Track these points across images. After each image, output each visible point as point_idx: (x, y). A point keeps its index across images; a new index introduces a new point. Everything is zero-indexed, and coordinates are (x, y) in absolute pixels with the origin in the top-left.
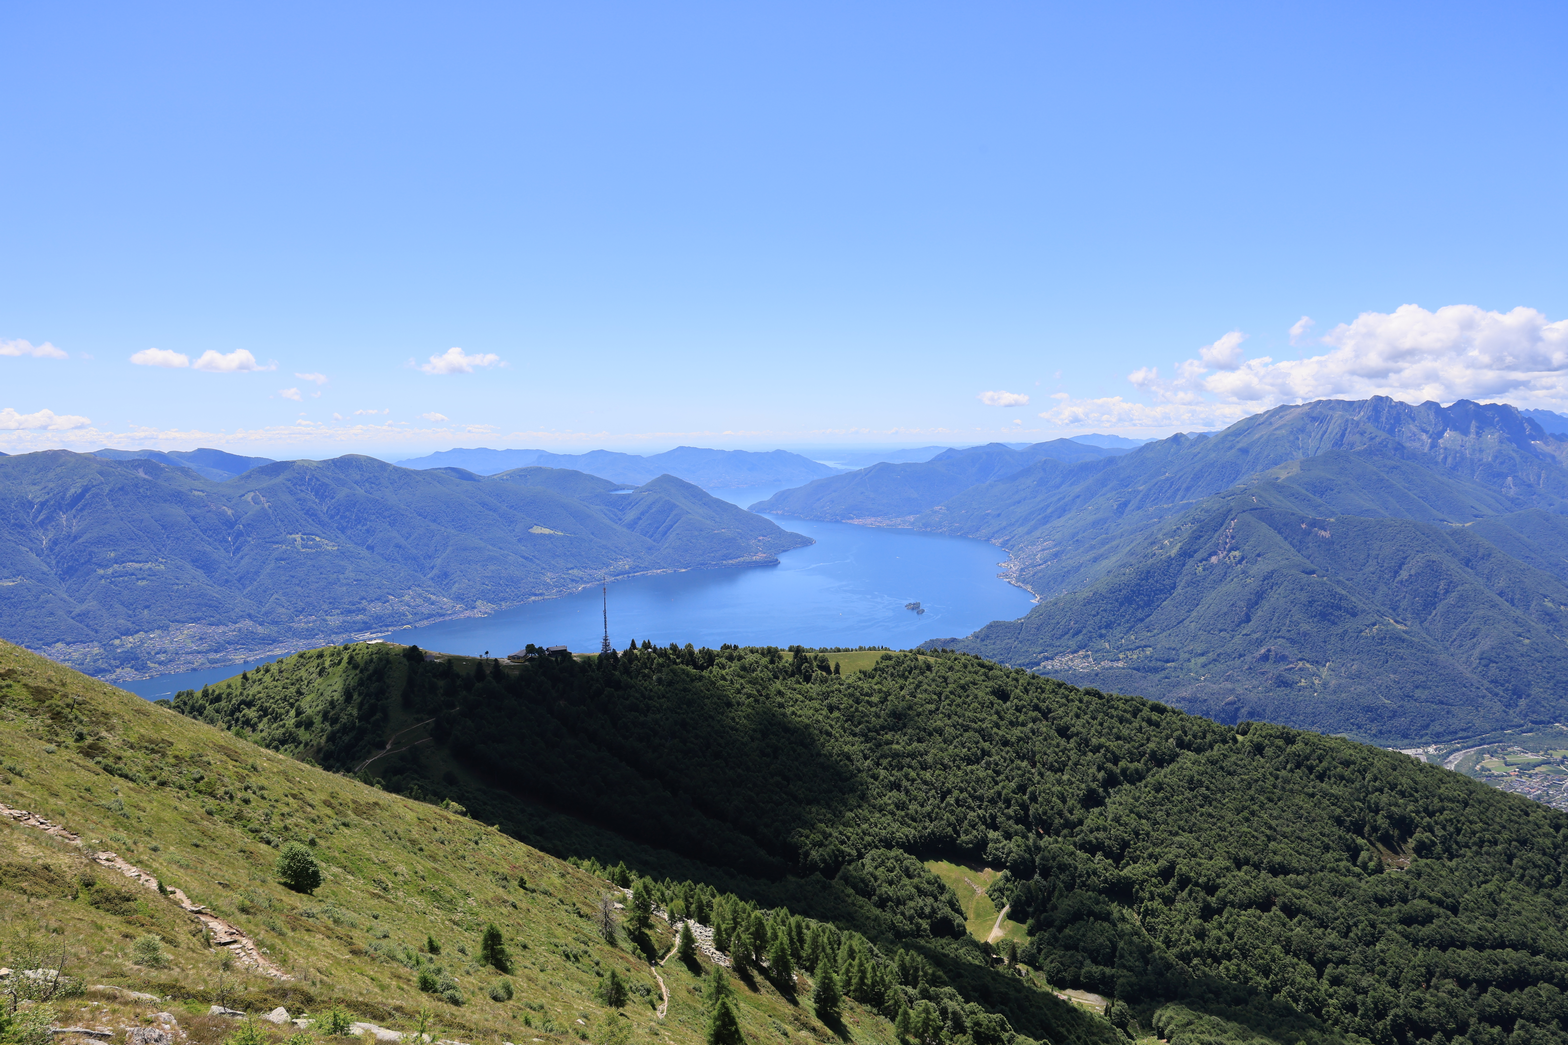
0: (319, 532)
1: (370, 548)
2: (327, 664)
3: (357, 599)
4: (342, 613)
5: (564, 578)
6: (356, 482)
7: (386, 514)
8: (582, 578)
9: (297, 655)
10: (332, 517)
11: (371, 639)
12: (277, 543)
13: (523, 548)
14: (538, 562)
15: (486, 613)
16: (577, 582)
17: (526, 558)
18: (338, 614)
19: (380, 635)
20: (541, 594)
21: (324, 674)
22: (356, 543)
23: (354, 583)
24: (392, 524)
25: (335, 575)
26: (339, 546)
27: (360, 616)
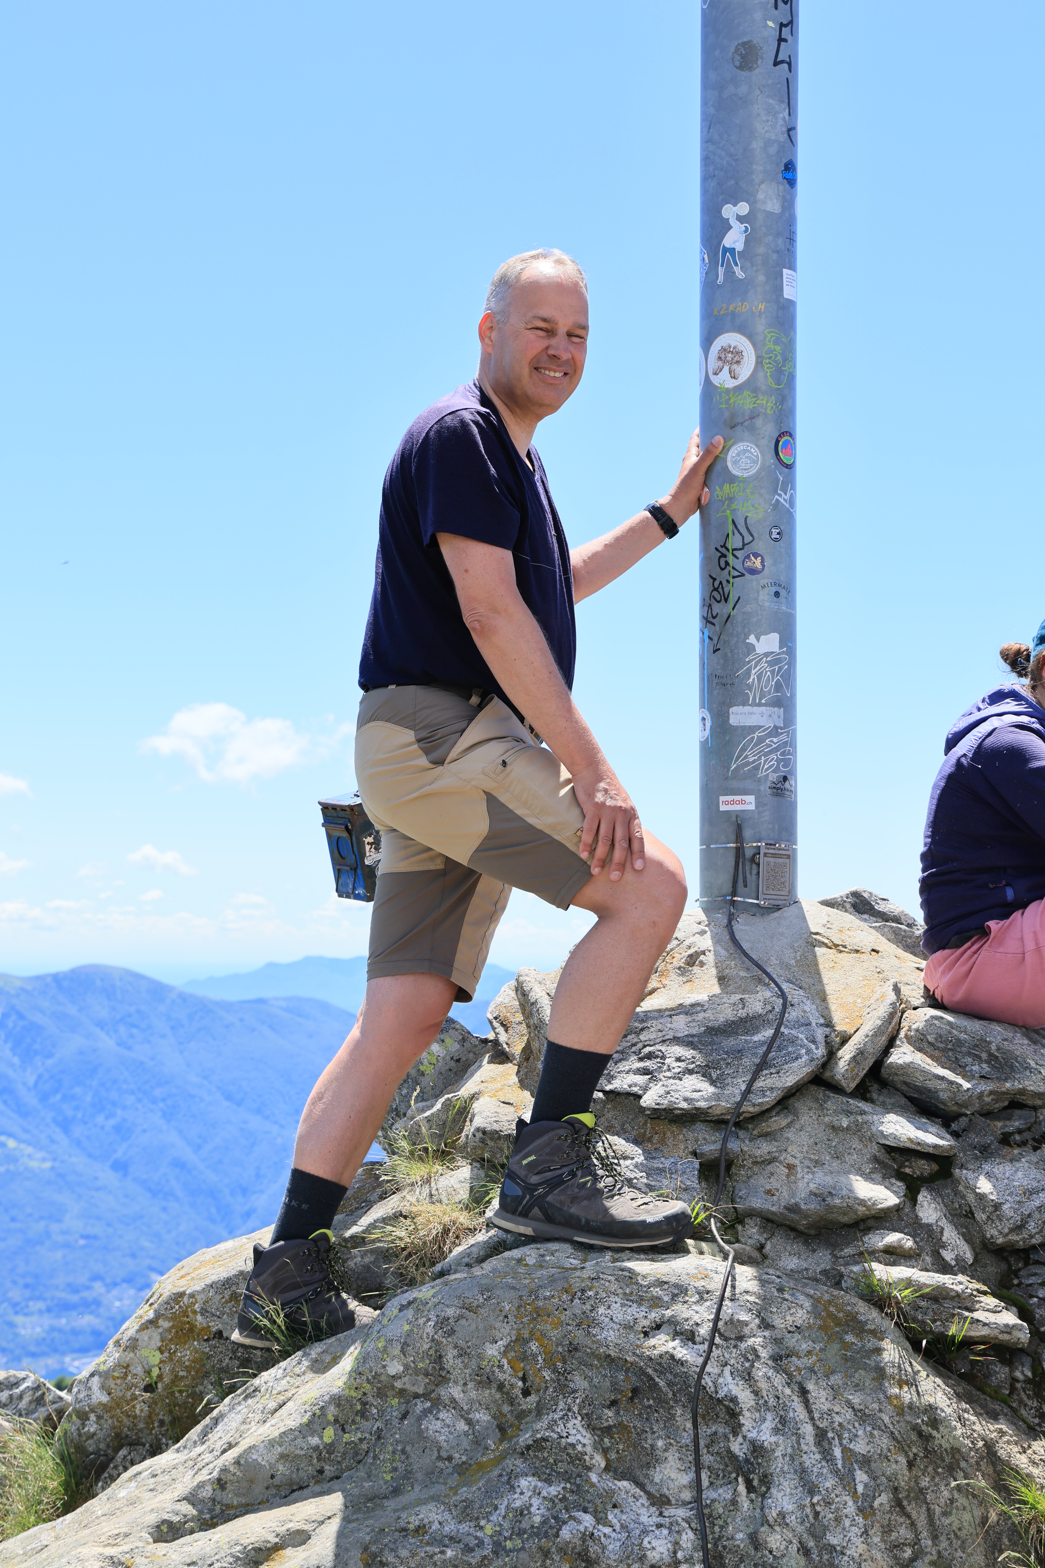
0: (15, 1129)
1: (121, 1167)
3: (83, 1279)
6: (101, 1024)
7: (158, 1092)
10: (45, 1097)
23: (82, 1242)
24: (168, 1116)
25: (42, 1224)
26: (55, 1160)
27: (88, 1319)
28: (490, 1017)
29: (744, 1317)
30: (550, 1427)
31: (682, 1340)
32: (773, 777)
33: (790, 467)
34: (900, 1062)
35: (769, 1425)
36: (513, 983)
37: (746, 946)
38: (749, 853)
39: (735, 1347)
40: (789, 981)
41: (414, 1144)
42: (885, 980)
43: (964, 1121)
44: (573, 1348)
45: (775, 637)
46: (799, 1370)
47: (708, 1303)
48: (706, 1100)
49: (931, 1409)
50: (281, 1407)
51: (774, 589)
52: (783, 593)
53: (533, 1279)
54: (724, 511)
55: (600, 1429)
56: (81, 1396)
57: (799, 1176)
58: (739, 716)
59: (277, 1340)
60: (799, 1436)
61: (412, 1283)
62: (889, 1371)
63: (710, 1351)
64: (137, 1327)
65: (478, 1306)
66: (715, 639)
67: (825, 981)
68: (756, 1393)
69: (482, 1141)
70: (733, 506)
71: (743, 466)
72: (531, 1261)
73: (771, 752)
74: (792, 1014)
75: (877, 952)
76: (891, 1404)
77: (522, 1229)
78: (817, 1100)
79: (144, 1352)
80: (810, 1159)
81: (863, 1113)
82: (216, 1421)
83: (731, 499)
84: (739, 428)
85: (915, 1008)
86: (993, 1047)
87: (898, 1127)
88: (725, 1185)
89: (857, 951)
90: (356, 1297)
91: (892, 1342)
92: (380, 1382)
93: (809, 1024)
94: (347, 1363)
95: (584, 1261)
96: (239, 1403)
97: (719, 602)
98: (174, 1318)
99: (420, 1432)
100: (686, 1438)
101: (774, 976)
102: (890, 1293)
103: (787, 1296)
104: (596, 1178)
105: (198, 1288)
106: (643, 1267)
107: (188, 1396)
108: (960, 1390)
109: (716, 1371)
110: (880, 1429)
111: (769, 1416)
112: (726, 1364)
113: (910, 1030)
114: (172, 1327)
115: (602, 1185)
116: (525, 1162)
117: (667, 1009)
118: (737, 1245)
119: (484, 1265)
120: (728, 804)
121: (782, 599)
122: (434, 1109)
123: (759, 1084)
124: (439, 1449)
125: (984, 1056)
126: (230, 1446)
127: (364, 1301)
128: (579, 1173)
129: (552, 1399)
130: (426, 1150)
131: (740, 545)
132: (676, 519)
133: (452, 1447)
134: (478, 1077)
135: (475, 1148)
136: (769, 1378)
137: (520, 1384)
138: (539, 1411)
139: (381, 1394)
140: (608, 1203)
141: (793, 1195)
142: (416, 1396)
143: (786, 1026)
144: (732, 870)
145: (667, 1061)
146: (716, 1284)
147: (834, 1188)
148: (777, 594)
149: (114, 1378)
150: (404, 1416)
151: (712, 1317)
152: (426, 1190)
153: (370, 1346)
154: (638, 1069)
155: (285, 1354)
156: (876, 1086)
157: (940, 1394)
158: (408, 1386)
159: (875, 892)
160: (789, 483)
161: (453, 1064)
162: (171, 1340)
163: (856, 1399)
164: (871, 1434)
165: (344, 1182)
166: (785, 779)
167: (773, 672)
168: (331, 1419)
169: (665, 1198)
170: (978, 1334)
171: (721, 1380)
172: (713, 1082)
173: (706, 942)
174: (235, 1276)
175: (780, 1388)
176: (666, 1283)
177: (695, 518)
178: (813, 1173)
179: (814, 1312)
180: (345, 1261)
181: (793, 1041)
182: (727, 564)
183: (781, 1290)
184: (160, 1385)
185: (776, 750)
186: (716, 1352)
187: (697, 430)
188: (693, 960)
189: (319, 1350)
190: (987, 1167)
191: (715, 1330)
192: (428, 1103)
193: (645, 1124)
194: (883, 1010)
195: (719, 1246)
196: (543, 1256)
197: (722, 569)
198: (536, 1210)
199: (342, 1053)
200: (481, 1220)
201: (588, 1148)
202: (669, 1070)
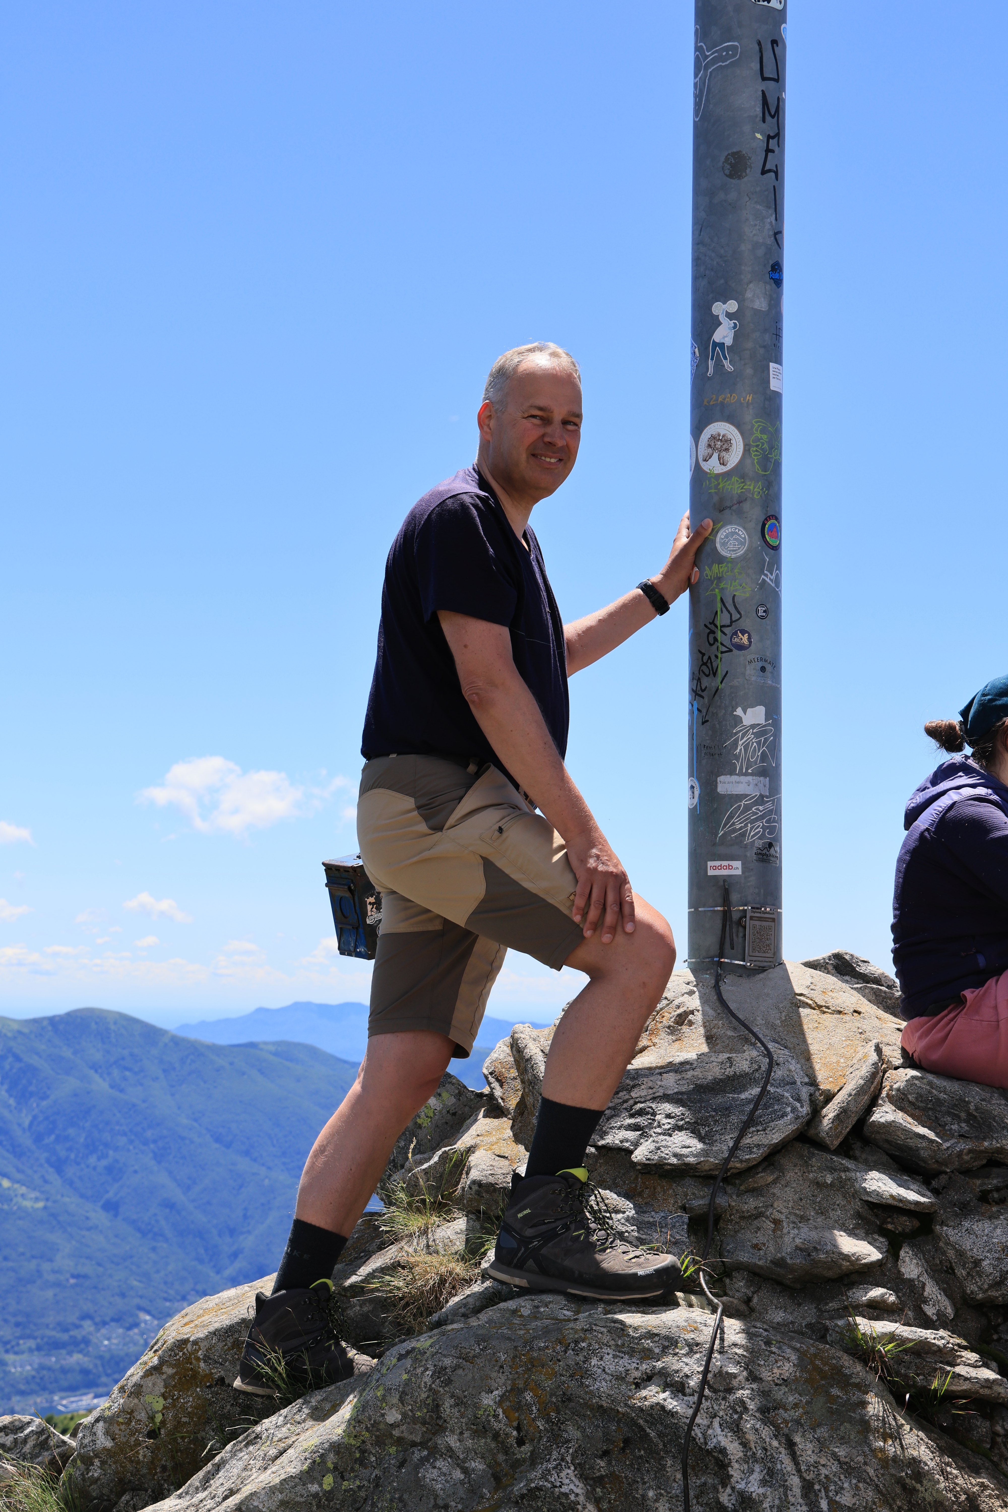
0: (10, 1169)
1: (112, 1207)
3: (73, 1318)
6: (95, 1067)
7: (149, 1134)
10: (39, 1138)
22: (82, 1196)
23: (72, 1281)
24: (159, 1157)
25: (34, 1262)
26: (47, 1200)
27: (77, 1357)
28: (486, 1072)
29: (732, 1369)
30: (544, 1477)
31: (672, 1392)
32: (759, 843)
33: (776, 548)
34: (882, 1120)
35: (756, 1476)
36: (508, 1039)
37: (732, 1006)
38: (735, 917)
39: (724, 1399)
40: (775, 1041)
41: (412, 1196)
42: (867, 1041)
43: (944, 1179)
44: (567, 1399)
45: (761, 710)
46: (786, 1422)
47: (698, 1356)
48: (695, 1156)
49: (915, 1462)
50: (281, 1453)
51: (760, 664)
52: (769, 668)
53: (528, 1330)
54: (713, 590)
55: (593, 1479)
56: (86, 1441)
57: (785, 1231)
58: (727, 785)
59: (278, 1387)
60: (786, 1488)
61: (410, 1333)
62: (874, 1424)
63: (700, 1402)
64: (141, 1374)
65: (474, 1356)
66: (704, 711)
67: (809, 1041)
68: (745, 1445)
69: (478, 1193)
70: (722, 585)
71: (731, 547)
72: (526, 1312)
73: (756, 820)
74: (778, 1073)
75: (859, 1013)
76: (876, 1457)
77: (517, 1281)
78: (801, 1157)
79: (148, 1399)
80: (795, 1214)
81: (847, 1170)
82: (218, 1468)
83: (719, 579)
84: (727, 511)
85: (896, 1068)
86: (972, 1107)
87: (880, 1184)
88: (713, 1239)
89: (840, 1012)
90: (355, 1346)
91: (876, 1395)
92: (378, 1430)
93: (794, 1083)
94: (346, 1412)
95: (577, 1312)
96: (241, 1450)
97: (707, 676)
98: (177, 1365)
99: (418, 1480)
100: (676, 1489)
101: (761, 1036)
102: (874, 1347)
103: (774, 1349)
104: (589, 1232)
105: (201, 1335)
106: (632, 1319)
107: (190, 1442)
108: (942, 1443)
109: (706, 1422)
110: (865, 1482)
111: (757, 1468)
112: (715, 1416)
113: (891, 1089)
114: (176, 1374)
115: (595, 1238)
116: (520, 1215)
117: (657, 1067)
118: (724, 1298)
119: (480, 1316)
120: (716, 869)
121: (768, 673)
122: (432, 1162)
123: (747, 1140)
124: (436, 1497)
125: (963, 1115)
126: (232, 1493)
127: (362, 1350)
128: (573, 1227)
129: (546, 1448)
130: (423, 1201)
131: (728, 622)
132: (667, 597)
133: (448, 1496)
134: (473, 1130)
135: (471, 1200)
136: (757, 1430)
137: (515, 1433)
138: (534, 1460)
139: (380, 1442)
140: (598, 1257)
141: (779, 1249)
142: (414, 1444)
143: (772, 1085)
144: (719, 932)
145: (658, 1117)
146: (705, 1335)
147: (819, 1243)
148: (763, 669)
149: (119, 1423)
150: (402, 1465)
151: (702, 1369)
152: (423, 1242)
153: (368, 1395)
154: (629, 1125)
155: (286, 1402)
156: (859, 1144)
157: (923, 1448)
158: (405, 1435)
159: (856, 954)
160: (775, 563)
161: (449, 1117)
162: (175, 1386)
163: (841, 1452)
164: (857, 1488)
165: (344, 1232)
166: (770, 845)
167: (759, 743)
168: (330, 1465)
169: (656, 1251)
170: (959, 1388)
171: (710, 1432)
172: (701, 1139)
173: (694, 1002)
174: (238, 1323)
175: (768, 1440)
176: (657, 1335)
177: (685, 597)
178: (799, 1228)
179: (801, 1365)
180: (344, 1310)
181: (779, 1099)
182: (716, 640)
183: (768, 1343)
184: (163, 1431)
185: (762, 817)
186: (705, 1404)
187: (687, 513)
188: (683, 1019)
189: (319, 1398)
190: (966, 1224)
191: (704, 1382)
192: (426, 1156)
193: (636, 1178)
194: (865, 1070)
195: (708, 1298)
196: (537, 1307)
197: (711, 645)
198: (531, 1263)
199: (343, 1107)
200: (477, 1271)
201: (581, 1202)
202: (659, 1126)
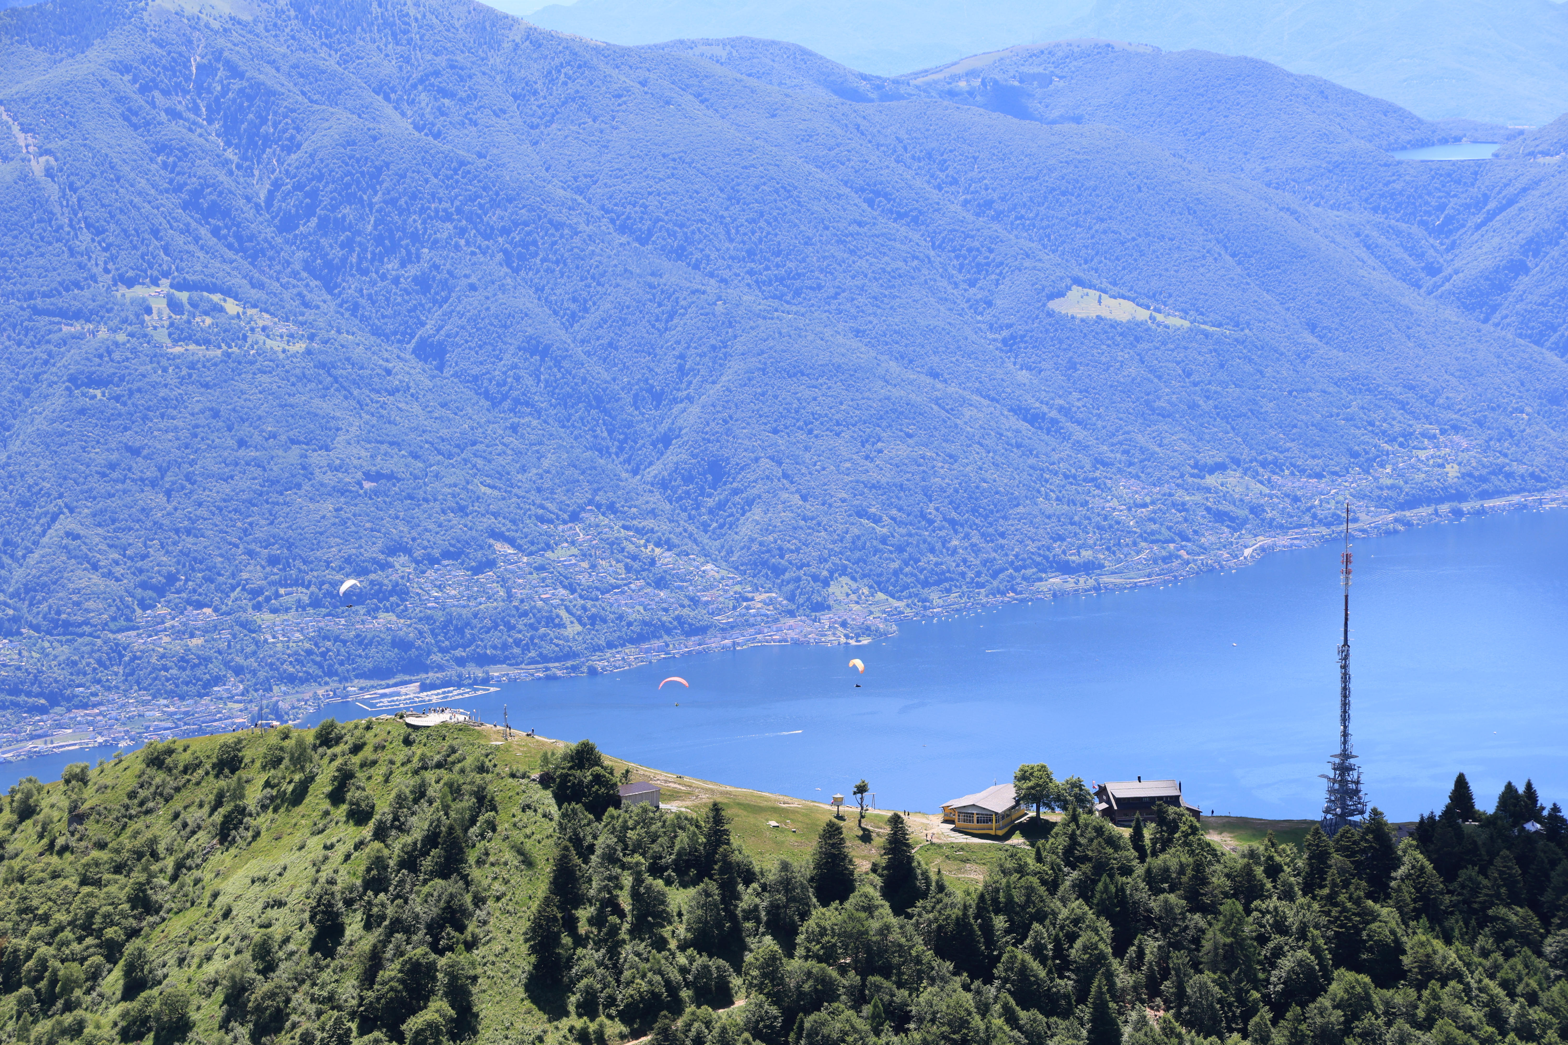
0: (237, 281)
1: (432, 352)
2: (253, 795)
3: (373, 551)
4: (316, 603)
5: (1182, 507)
6: (383, 89)
7: (493, 218)
8: (1256, 510)
9: (141, 753)
10: (287, 224)
11: (424, 709)
12: (77, 315)
13: (1023, 376)
14: (1079, 434)
15: (867, 630)
16: (1236, 524)
17: (1034, 419)
18: (300, 606)
19: (455, 694)
20: (1088, 568)
21: (242, 835)
22: (376, 332)
23: (367, 485)
24: (515, 261)
25: (296, 450)
26: (311, 338)
27: (385, 618)
